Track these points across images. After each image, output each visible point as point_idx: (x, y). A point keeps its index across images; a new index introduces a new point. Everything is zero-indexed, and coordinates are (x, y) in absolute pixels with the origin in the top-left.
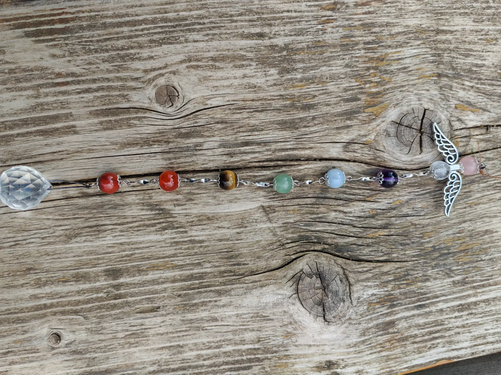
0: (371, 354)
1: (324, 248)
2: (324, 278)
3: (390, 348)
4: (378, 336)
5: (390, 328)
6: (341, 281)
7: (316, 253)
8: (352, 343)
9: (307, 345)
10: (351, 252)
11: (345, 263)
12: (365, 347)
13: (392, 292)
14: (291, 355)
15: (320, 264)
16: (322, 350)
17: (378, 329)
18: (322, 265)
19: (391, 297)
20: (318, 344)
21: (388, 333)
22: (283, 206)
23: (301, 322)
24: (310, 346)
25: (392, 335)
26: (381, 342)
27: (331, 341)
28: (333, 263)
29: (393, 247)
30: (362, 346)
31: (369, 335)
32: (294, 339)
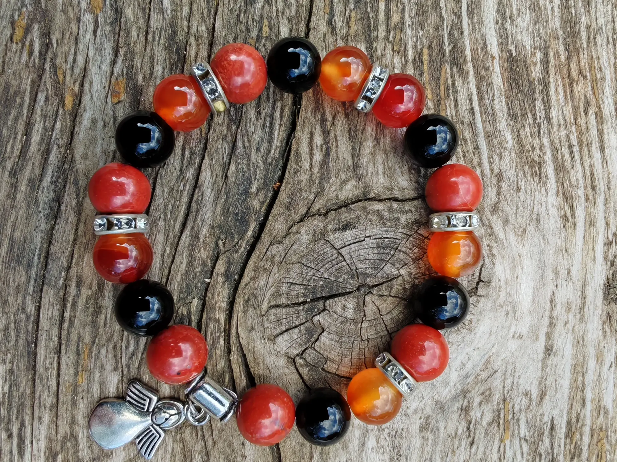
0: (602, 149)
1: (227, 275)
2: (328, 284)
3: (594, 81)
4: (548, 118)
5: (528, 74)
6: (346, 227)
7: (239, 306)
8: (560, 208)
9: (544, 359)
10: (250, 183)
11: (288, 207)
12: (578, 166)
13: (410, 54)
14: (569, 413)
15: (278, 294)
16: (569, 309)
17: (524, 115)
18: (284, 288)
19: (425, 57)
20: (546, 321)
21: (545, 83)
22: (55, 407)
23: (467, 376)
24: (549, 350)
25: (552, 71)
26: (568, 111)
27: (542, 277)
28: (281, 248)
29: (254, 35)
30: (573, 174)
31: (542, 147)
32: (519, 402)
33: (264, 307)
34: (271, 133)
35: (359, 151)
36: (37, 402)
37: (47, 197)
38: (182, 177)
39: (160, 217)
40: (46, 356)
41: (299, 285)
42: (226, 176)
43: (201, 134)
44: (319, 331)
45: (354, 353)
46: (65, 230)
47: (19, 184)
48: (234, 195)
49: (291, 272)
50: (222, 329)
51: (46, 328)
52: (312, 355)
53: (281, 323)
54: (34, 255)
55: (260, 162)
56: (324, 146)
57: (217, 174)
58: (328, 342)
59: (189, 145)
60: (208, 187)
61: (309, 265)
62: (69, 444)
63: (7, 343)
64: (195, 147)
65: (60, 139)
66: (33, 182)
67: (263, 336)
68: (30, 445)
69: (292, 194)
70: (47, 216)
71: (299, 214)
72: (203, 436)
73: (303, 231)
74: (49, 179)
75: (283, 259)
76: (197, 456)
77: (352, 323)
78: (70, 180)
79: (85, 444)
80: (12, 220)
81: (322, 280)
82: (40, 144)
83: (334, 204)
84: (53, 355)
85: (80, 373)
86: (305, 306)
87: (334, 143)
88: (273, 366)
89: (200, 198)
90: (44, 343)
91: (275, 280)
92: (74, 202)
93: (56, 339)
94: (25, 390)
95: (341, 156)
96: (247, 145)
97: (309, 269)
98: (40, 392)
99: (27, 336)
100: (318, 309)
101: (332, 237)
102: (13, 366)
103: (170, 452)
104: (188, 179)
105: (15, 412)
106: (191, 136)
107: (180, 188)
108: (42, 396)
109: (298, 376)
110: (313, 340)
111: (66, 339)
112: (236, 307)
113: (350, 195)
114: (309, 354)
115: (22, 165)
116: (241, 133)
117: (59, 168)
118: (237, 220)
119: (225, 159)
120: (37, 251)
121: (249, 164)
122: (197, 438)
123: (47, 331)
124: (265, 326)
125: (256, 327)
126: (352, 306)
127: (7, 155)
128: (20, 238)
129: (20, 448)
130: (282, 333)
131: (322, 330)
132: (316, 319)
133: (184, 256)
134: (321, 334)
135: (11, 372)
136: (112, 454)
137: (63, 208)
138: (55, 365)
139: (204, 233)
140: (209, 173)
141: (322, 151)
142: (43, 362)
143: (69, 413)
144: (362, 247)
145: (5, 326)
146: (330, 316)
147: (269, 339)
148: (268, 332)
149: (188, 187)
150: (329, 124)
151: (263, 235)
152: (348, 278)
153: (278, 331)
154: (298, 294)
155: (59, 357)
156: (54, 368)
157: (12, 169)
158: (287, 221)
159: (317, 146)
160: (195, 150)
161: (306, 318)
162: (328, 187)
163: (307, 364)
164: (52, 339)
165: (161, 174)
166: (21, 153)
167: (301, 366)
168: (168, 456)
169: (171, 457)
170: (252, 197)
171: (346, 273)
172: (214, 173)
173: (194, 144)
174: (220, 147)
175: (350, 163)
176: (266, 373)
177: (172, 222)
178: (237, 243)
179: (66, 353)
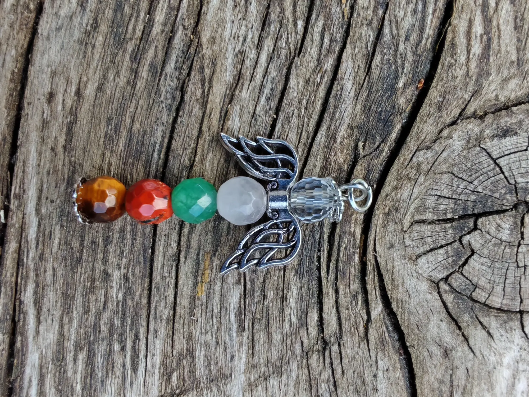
33: (407, 223)
34: (423, 19)
35: (525, 44)
36: (152, 312)
37: (169, 85)
38: (319, 68)
39: (293, 114)
40: (164, 264)
41: (448, 198)
42: (370, 68)
43: (343, 19)
44: (469, 253)
45: (507, 281)
46: (188, 124)
47: (140, 70)
48: (377, 91)
49: (439, 184)
50: (357, 246)
51: (164, 233)
52: (459, 280)
53: (425, 241)
54: (154, 150)
55: (408, 52)
56: (485, 37)
57: (359, 65)
58: (478, 266)
59: (329, 30)
60: (349, 80)
61: (460, 176)
62: (185, 362)
63: (122, 247)
64: (336, 33)
65: (186, 20)
66: (155, 68)
67: (404, 255)
68: (144, 360)
69: (445, 92)
70: (169, 107)
71: (453, 115)
72: (332, 364)
73: (455, 136)
74: (173, 65)
75: (431, 167)
76: (323, 385)
77: (508, 247)
78: (195, 66)
79: (202, 363)
80: (132, 110)
81: (474, 194)
82: (164, 25)
83: (492, 105)
84: (171, 262)
85: (199, 284)
86: (454, 223)
87: (497, 34)
88: (414, 290)
89: (339, 93)
90: (161, 248)
91: (420, 192)
92: (199, 92)
93: (174, 245)
94: (140, 299)
95: (503, 48)
96: (395, 32)
97: (461, 180)
98: (156, 303)
99: (144, 239)
100: (469, 228)
101: (489, 144)
102: (127, 273)
103: (295, 378)
104: (326, 71)
105: (129, 322)
106: (332, 21)
107: (316, 81)
108: (158, 308)
109: (442, 304)
110: (461, 263)
111: (185, 246)
112: (374, 221)
113: (513, 96)
114: (456, 279)
115: (144, 48)
116: (390, 18)
117: (183, 53)
118: (380, 120)
119: (369, 48)
120: (157, 146)
121: (396, 54)
122: (325, 365)
123: (165, 235)
124: (407, 244)
125: (396, 244)
126: (508, 226)
127: (128, 36)
128: (139, 131)
129: (134, 362)
130: (425, 254)
131: (471, 253)
132: (466, 239)
133: (318, 159)
134: (470, 257)
135: (126, 278)
136: (231, 376)
137: (187, 98)
138: (173, 274)
139: (341, 133)
140: (350, 63)
141: (481, 43)
142: (161, 269)
143: (186, 328)
144: (524, 157)
145: (121, 227)
146: (482, 236)
147: (410, 258)
148: (410, 250)
149: (325, 79)
150: (491, 11)
151: (409, 139)
152: (505, 194)
153: (421, 250)
154: (446, 209)
155: (177, 265)
156: (172, 278)
157: (133, 52)
158: (438, 124)
159: (476, 37)
160: (336, 37)
161: (454, 238)
162: (487, 85)
163: (453, 290)
164: (170, 245)
165: (296, 64)
166: (142, 34)
167: (446, 292)
168: (292, 384)
169: (295, 384)
170: (399, 94)
171: (504, 187)
172: (356, 65)
173: (335, 30)
174: (363, 34)
175: (514, 57)
176: (406, 298)
177: (306, 119)
178: (379, 147)
179: (185, 261)
